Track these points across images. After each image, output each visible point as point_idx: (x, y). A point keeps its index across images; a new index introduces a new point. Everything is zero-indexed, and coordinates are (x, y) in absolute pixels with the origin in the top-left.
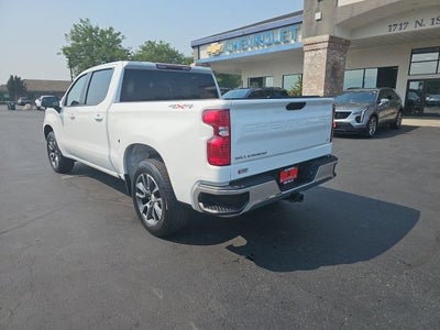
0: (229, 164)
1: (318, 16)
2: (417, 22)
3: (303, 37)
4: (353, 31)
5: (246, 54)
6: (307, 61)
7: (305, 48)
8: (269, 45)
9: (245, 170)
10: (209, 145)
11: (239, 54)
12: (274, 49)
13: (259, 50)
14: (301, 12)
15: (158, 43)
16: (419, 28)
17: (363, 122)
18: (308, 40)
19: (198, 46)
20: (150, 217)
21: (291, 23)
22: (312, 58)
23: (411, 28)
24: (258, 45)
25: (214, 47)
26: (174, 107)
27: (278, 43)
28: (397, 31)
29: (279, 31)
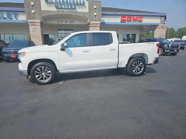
1: (33, 11)
2: (66, 21)
6: (31, 29)
7: (29, 24)
22: (34, 29)
23: (64, 23)
27: (5, 18)
28: (60, 23)
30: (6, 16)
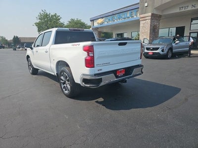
0: (94, 67)
1: (146, 5)
2: (193, 5)
3: (140, 15)
4: (163, 11)
5: (114, 23)
6: (141, 25)
7: (141, 19)
8: (124, 18)
9: (101, 70)
10: (86, 60)
11: (111, 23)
12: (127, 20)
13: (120, 21)
14: (138, 3)
15: (76, 19)
16: (193, 8)
17: (165, 52)
18: (142, 16)
19: (93, 20)
20: (66, 90)
21: (134, 9)
22: (144, 24)
23: (190, 8)
24: (119, 19)
25: (100, 21)
26: (73, 45)
27: (128, 18)
28: (183, 10)
29: (129, 12)
30: (129, 15)
